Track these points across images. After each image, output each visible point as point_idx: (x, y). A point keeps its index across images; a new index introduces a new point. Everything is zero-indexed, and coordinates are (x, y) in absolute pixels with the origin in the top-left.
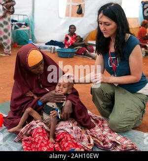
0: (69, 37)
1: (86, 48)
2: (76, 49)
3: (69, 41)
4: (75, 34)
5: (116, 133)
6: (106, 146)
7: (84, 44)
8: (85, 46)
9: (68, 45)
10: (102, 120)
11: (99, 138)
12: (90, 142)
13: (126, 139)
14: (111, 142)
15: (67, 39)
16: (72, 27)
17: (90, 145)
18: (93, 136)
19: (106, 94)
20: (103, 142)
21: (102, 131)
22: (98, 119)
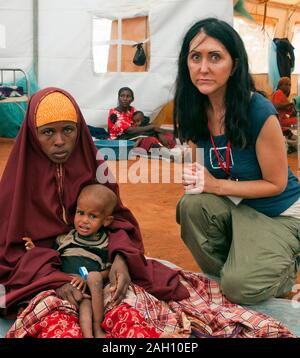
0: (118, 115)
1: (157, 137)
2: (135, 140)
3: (118, 124)
4: (131, 109)
5: (239, 307)
6: (218, 333)
7: (153, 130)
8: (155, 133)
9: (115, 132)
10: (206, 282)
11: (202, 317)
12: (181, 327)
13: (265, 317)
14: (232, 323)
15: (113, 118)
16: (125, 92)
17: (184, 332)
18: (188, 314)
19: (214, 217)
20: (211, 325)
21: (208, 302)
22: (195, 278)
